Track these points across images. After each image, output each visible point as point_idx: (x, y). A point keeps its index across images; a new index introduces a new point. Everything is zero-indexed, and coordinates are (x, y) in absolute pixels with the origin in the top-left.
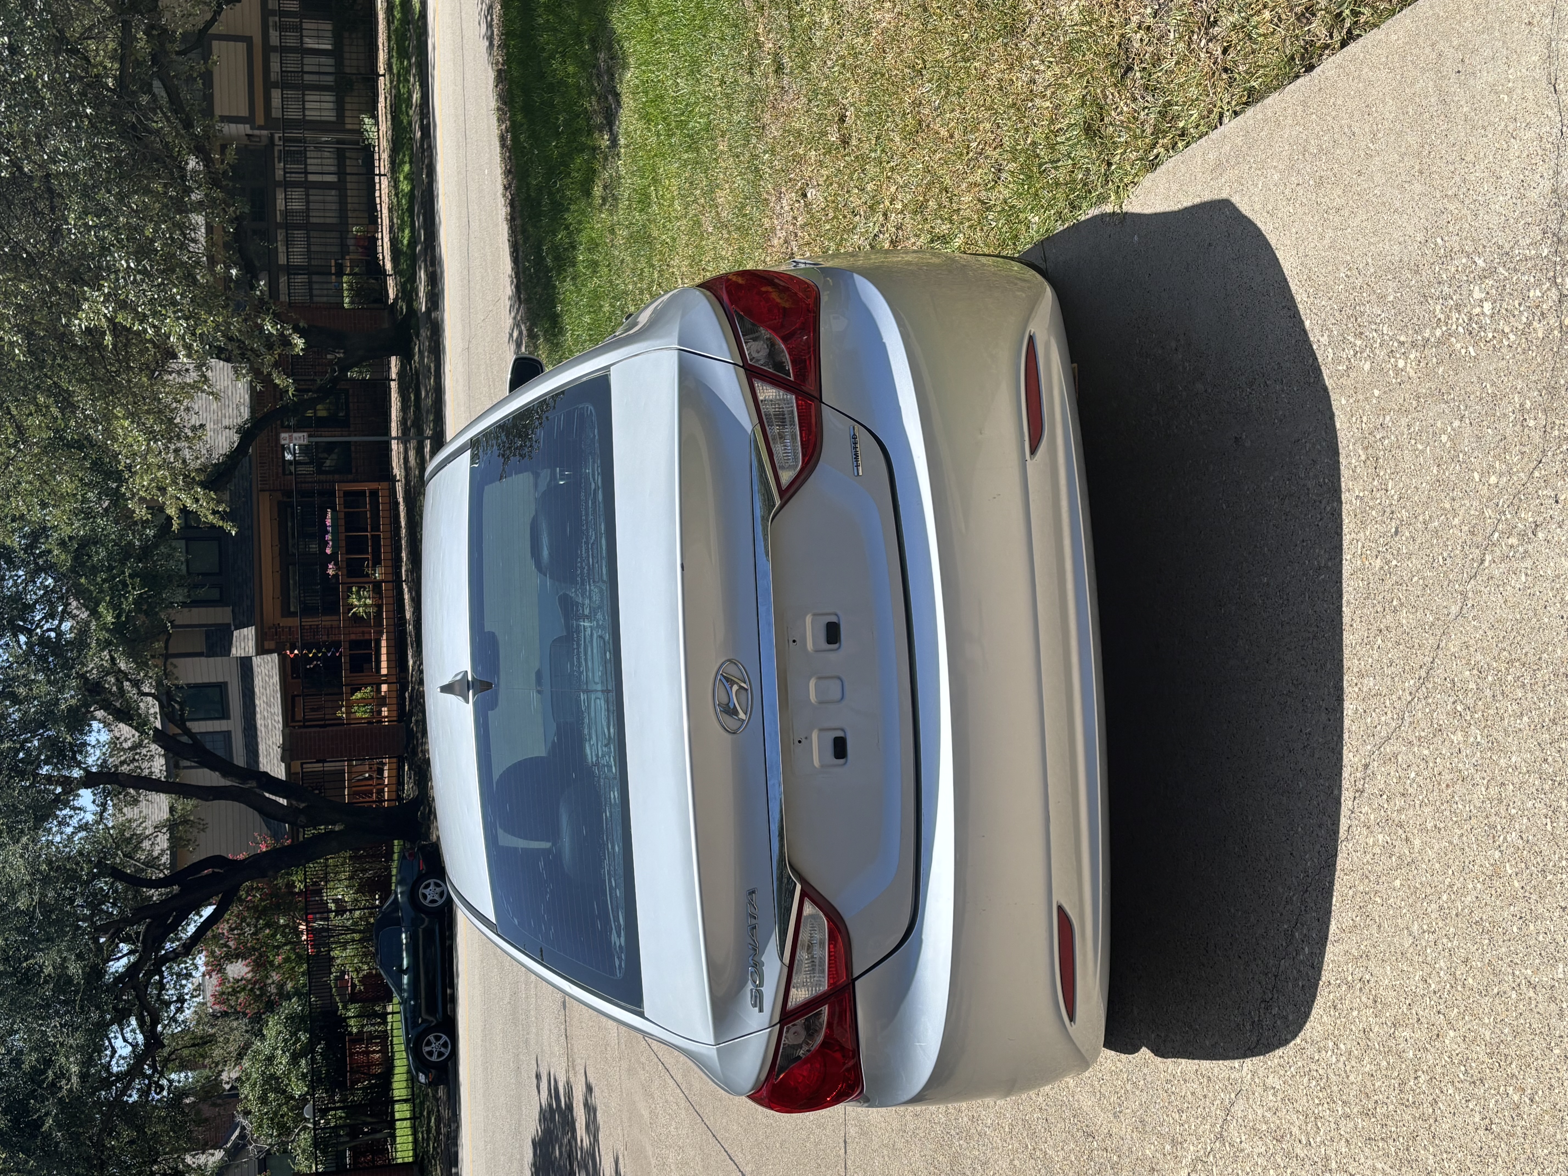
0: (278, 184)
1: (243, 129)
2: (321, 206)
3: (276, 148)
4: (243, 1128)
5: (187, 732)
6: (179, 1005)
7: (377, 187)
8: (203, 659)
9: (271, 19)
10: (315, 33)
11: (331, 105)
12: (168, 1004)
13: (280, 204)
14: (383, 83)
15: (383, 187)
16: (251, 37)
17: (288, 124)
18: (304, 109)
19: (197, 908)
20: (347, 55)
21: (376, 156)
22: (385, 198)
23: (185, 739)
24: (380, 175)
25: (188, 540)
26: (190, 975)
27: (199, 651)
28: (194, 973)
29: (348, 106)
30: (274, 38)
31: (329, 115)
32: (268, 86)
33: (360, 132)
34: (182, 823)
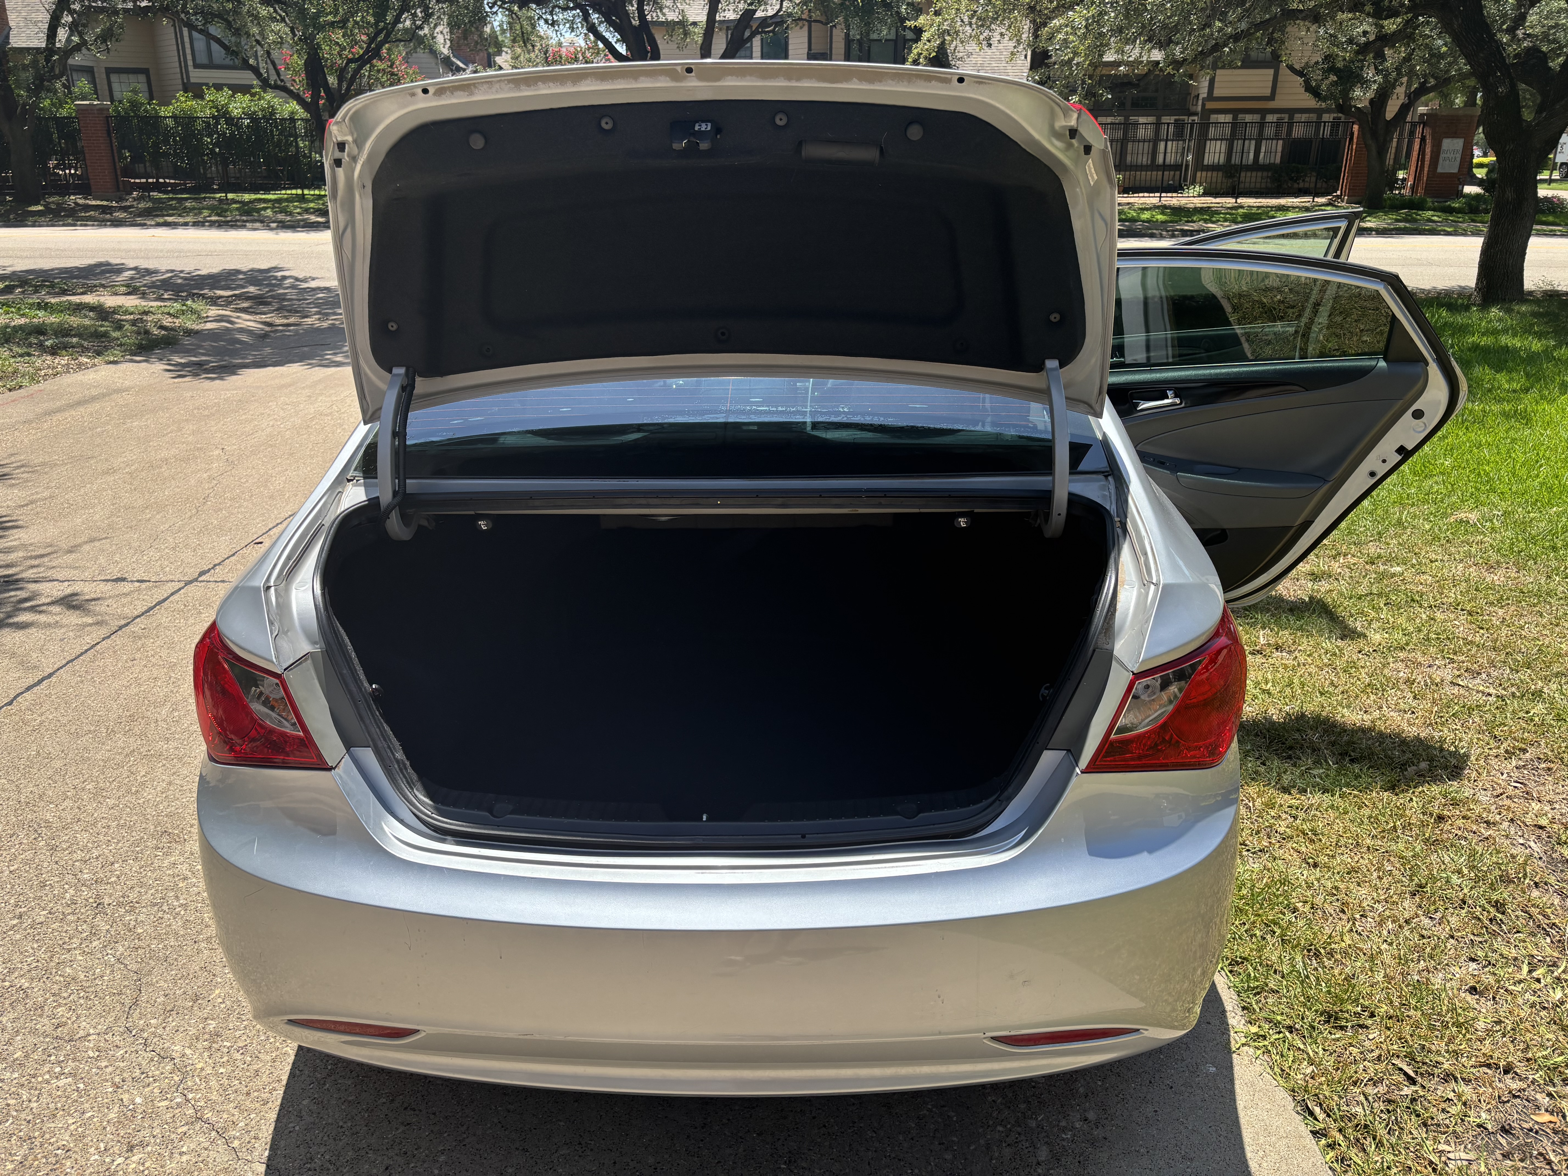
0: (1159, 118)
1: (1204, 92)
2: (1140, 151)
3: (1186, 118)
4: (464, 70)
5: (753, 35)
6: (550, 22)
7: (1151, 195)
8: (806, 50)
9: (1287, 116)
10: (1273, 149)
11: (1216, 161)
12: (551, 14)
13: (1142, 120)
14: (1230, 201)
15: (1152, 199)
16: (1274, 100)
17: (1205, 126)
18: (1216, 140)
19: (624, 40)
20: (1254, 174)
21: (1175, 195)
22: (1143, 200)
23: (747, 34)
24: (1160, 197)
25: (895, 41)
26: (572, 31)
27: (813, 47)
28: (573, 34)
29: (1215, 174)
30: (1270, 118)
31: (1208, 159)
32: (1235, 112)
33: (1193, 182)
34: (685, 30)
